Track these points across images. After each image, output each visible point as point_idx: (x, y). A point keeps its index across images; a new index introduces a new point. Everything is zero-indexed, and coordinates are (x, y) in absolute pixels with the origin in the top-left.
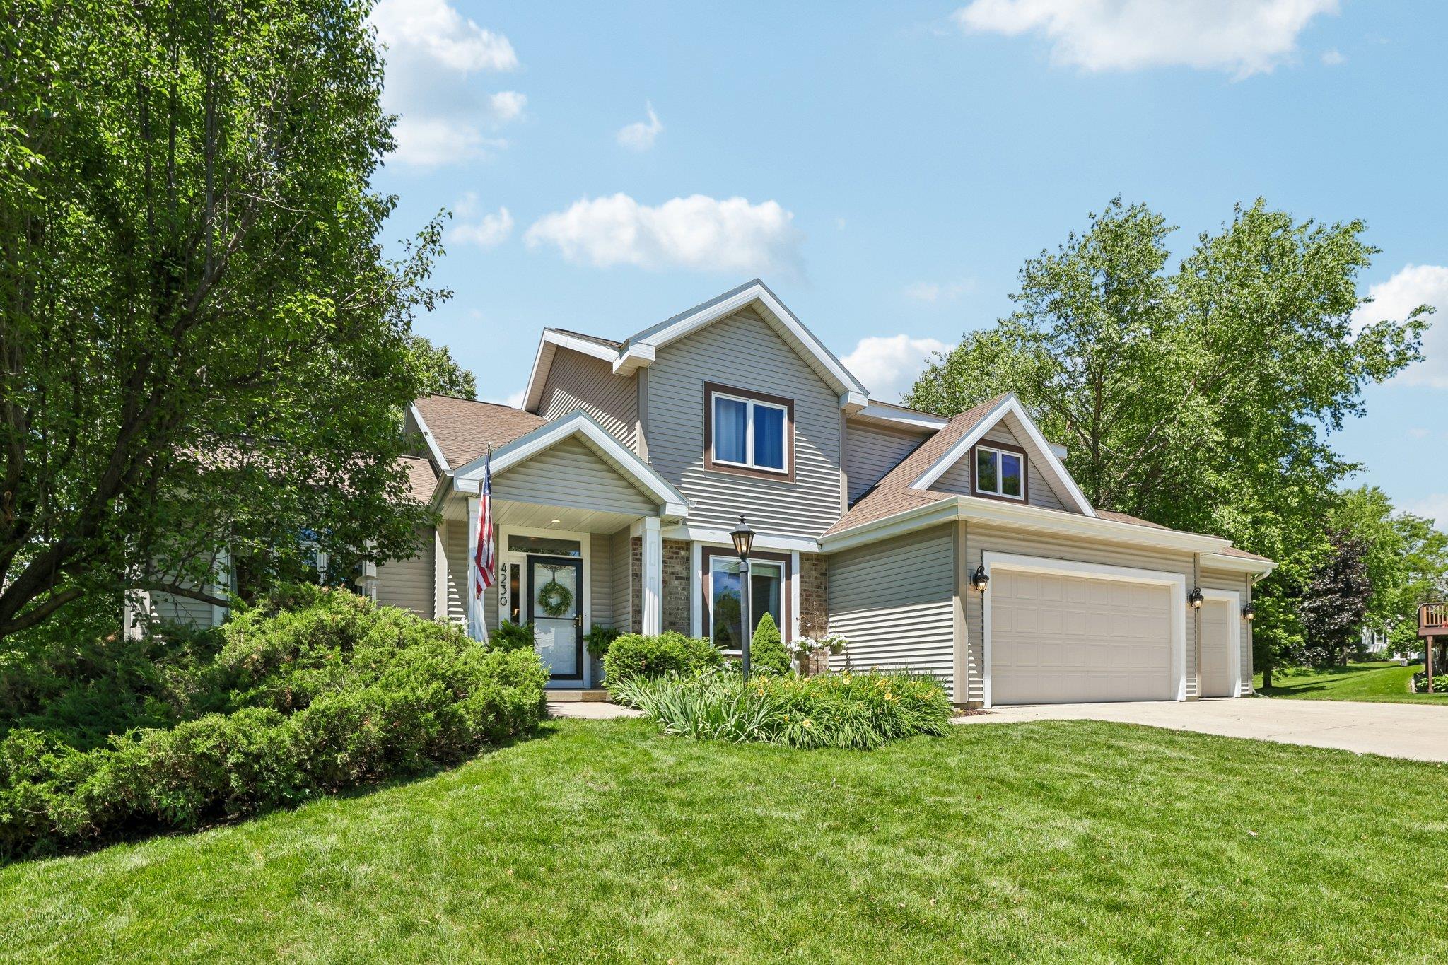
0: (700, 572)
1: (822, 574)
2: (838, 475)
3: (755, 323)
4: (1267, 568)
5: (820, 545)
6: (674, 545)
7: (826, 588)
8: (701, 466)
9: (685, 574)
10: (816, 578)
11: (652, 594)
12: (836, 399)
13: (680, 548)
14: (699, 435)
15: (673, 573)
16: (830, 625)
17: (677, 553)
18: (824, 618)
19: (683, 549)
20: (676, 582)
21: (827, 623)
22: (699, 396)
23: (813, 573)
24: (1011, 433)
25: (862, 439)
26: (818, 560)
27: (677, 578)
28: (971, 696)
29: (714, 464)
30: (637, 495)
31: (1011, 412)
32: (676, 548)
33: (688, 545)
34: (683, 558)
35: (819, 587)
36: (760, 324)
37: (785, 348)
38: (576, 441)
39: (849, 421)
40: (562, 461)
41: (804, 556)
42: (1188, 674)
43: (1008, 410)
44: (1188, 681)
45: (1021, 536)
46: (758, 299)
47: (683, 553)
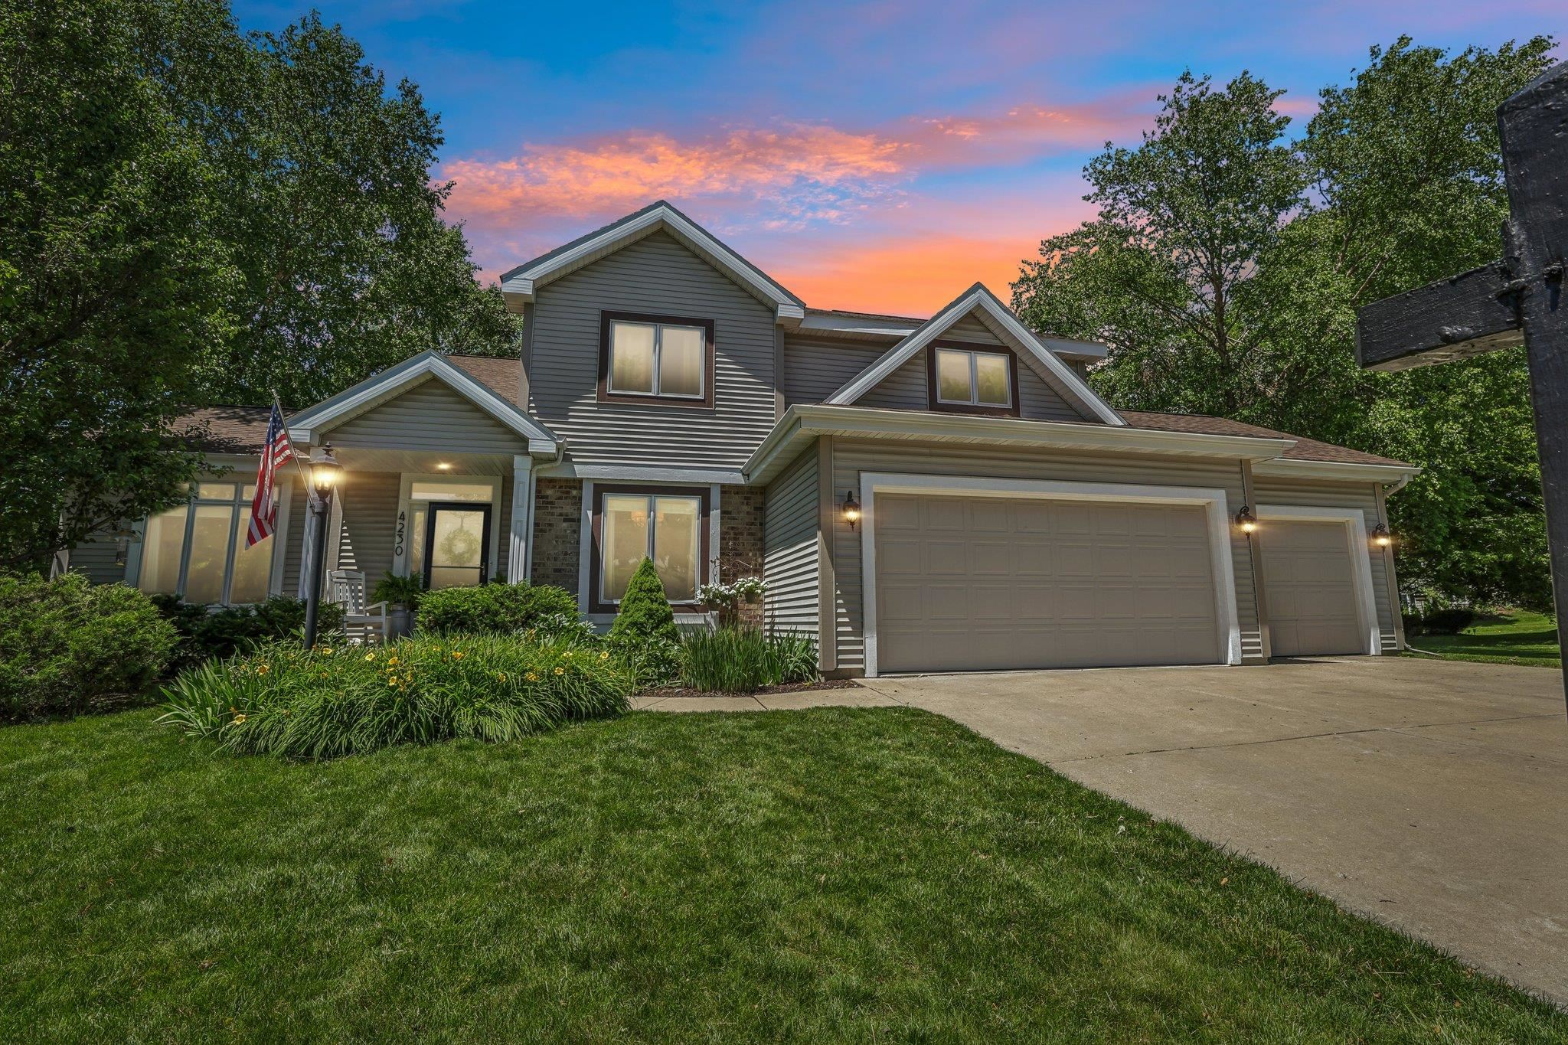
0: (590, 513)
1: (756, 509)
2: (772, 397)
3: (669, 246)
4: (1402, 475)
5: (747, 475)
6: (564, 484)
7: (761, 524)
8: (594, 398)
9: (575, 516)
10: (748, 513)
11: (517, 540)
12: (769, 314)
13: (570, 488)
14: (593, 366)
15: (561, 515)
16: (766, 567)
17: (568, 493)
18: (760, 560)
19: (575, 488)
20: (565, 525)
21: (762, 565)
22: (594, 327)
23: (745, 508)
24: (988, 330)
25: (810, 354)
26: (752, 493)
27: (565, 520)
28: (839, 662)
29: (610, 395)
30: (505, 433)
31: (979, 306)
32: (566, 487)
33: (578, 483)
34: (575, 497)
35: (752, 524)
36: (673, 246)
37: (706, 267)
38: (433, 383)
39: (787, 336)
40: (421, 405)
41: (726, 489)
42: (1243, 626)
43: (974, 304)
44: (1242, 636)
45: (927, 451)
46: (662, 221)
47: (574, 492)
